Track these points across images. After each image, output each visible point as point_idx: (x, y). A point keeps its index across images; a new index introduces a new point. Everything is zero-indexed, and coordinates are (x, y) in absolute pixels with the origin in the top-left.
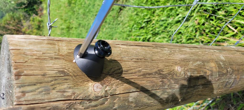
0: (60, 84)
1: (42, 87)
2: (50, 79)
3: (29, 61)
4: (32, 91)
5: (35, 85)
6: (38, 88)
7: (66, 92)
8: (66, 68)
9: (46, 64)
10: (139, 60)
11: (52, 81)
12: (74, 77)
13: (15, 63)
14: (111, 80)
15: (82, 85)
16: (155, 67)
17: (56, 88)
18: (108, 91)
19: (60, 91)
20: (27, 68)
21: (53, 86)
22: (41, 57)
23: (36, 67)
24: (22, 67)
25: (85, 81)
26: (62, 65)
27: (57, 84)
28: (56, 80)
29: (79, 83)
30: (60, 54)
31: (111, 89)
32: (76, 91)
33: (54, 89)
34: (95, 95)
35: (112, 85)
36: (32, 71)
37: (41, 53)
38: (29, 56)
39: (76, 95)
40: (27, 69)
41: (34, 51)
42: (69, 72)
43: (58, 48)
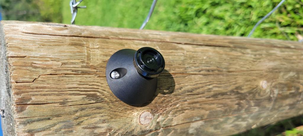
0: (89, 116)
1: (61, 122)
2: (73, 109)
3: (39, 79)
4: (44, 130)
5: (49, 119)
6: (55, 125)
7: (98, 127)
8: (99, 90)
9: (67, 83)
10: (210, 72)
11: (77, 111)
12: (111, 104)
13: (16, 83)
14: (166, 105)
15: (122, 116)
16: (231, 84)
17: (82, 122)
18: (160, 123)
19: (89, 127)
20: (36, 91)
21: (78, 120)
22: (60, 70)
23: (51, 90)
24: (28, 90)
25: (127, 109)
26: (93, 85)
27: (84, 116)
28: (83, 110)
29: (119, 114)
30: (91, 64)
31: (165, 120)
32: (113, 126)
33: (79, 124)
34: (141, 129)
35: (168, 113)
36: (45, 97)
37: (60, 63)
38: (40, 70)
39: (113, 131)
40: (37, 93)
41: (49, 59)
42: (103, 97)
43: (87, 53)
